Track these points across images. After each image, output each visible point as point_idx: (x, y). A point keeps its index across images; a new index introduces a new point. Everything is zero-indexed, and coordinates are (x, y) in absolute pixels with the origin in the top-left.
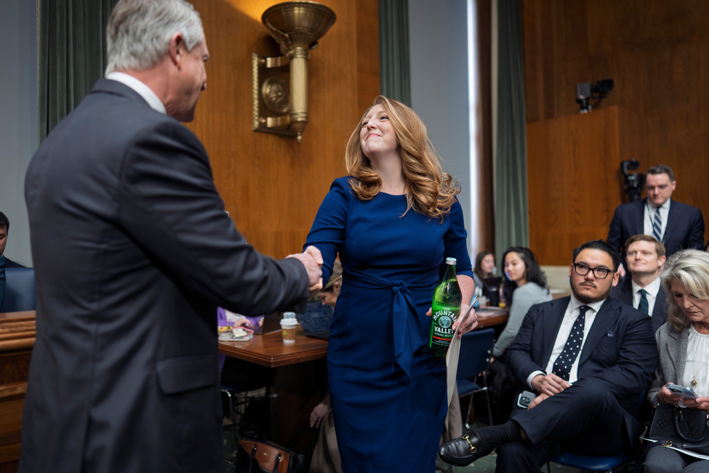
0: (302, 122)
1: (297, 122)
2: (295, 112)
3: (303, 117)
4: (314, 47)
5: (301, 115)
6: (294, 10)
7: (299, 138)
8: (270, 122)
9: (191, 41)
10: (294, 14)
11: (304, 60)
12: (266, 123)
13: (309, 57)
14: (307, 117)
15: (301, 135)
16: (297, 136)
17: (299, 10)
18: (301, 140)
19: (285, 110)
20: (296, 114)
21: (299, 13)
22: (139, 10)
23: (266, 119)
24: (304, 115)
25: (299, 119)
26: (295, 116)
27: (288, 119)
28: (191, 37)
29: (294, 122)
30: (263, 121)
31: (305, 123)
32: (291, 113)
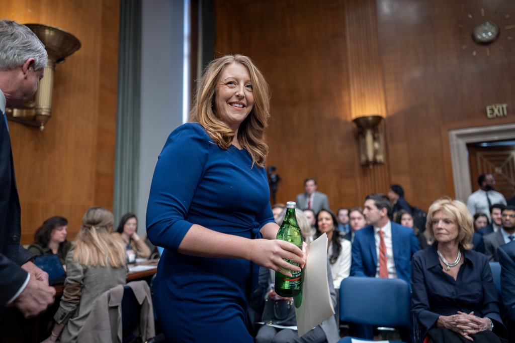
0: (45, 115)
1: (41, 115)
2: (39, 107)
3: (46, 112)
4: (62, 62)
5: (44, 110)
6: (44, 32)
7: (42, 127)
8: (16, 112)
9: (38, 65)
10: (45, 34)
11: (51, 70)
12: (12, 113)
13: (56, 68)
14: (50, 113)
15: (44, 125)
16: (41, 126)
17: (50, 32)
18: (44, 129)
19: (32, 106)
20: (41, 109)
21: (49, 35)
22: (12, 35)
23: (12, 110)
24: (48, 110)
25: (43, 113)
26: (39, 111)
27: (33, 112)
28: (39, 63)
29: (38, 115)
30: (10, 111)
31: (48, 117)
32: (36, 108)
